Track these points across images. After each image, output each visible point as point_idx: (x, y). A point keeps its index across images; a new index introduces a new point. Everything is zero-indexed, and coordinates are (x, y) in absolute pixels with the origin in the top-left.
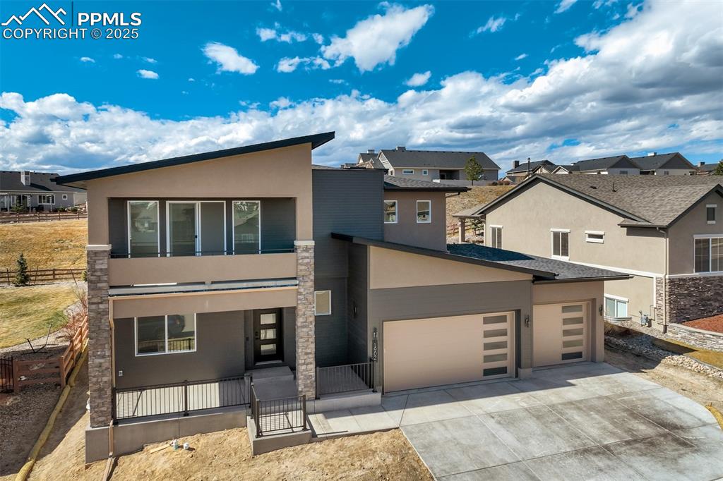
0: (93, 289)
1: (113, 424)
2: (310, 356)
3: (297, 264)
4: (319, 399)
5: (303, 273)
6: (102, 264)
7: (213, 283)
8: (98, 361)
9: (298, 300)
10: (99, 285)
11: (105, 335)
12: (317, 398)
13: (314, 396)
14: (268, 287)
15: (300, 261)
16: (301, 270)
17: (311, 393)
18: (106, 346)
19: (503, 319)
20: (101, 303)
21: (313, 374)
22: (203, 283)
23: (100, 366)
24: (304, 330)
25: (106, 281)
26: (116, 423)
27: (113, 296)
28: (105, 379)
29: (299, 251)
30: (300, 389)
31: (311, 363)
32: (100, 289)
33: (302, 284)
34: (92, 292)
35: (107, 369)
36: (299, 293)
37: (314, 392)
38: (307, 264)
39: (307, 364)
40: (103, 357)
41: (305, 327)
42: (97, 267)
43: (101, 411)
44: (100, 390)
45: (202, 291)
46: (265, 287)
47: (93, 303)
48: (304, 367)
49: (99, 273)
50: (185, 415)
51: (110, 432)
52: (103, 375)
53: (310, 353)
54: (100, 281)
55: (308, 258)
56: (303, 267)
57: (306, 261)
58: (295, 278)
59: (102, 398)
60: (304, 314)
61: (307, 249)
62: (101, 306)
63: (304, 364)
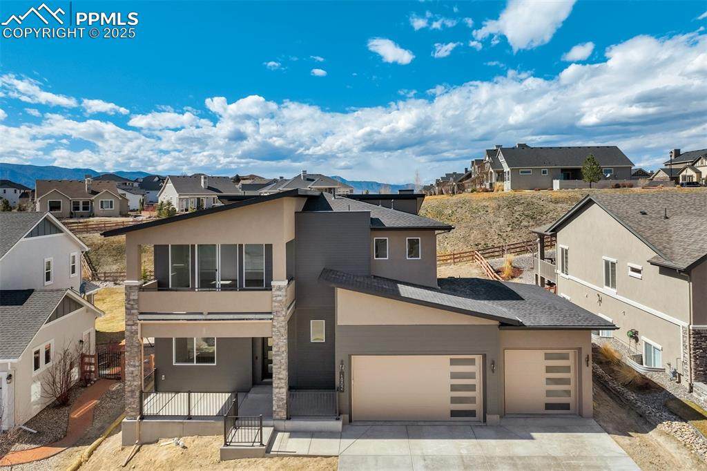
0: (129, 315)
1: (140, 419)
2: (283, 381)
3: (272, 301)
4: (290, 419)
5: (277, 309)
6: (134, 296)
7: (209, 313)
8: (131, 369)
9: (272, 331)
10: (133, 311)
11: (136, 350)
12: (288, 418)
13: (286, 416)
14: (250, 319)
15: (274, 299)
16: (275, 306)
17: (283, 414)
18: (136, 358)
19: (472, 362)
20: (133, 325)
21: (285, 397)
22: (202, 314)
23: (132, 374)
24: (278, 358)
25: (137, 309)
26: (142, 418)
27: (141, 320)
28: (135, 383)
29: (273, 290)
30: (274, 409)
31: (283, 388)
32: (133, 314)
33: (276, 318)
34: (128, 317)
35: (137, 375)
36: (274, 326)
37: (285, 413)
38: (280, 301)
39: (280, 388)
40: (134, 366)
41: (278, 355)
42: (131, 298)
43: (133, 408)
44: (132, 391)
45: (201, 320)
46: (247, 319)
47: (129, 325)
48: (277, 390)
49: (132, 303)
50: (188, 419)
51: (137, 424)
52: (134, 380)
53: (282, 379)
54: (133, 309)
55: (280, 296)
56: (276, 304)
57: (279, 298)
58: (270, 313)
59: (134, 398)
60: (277, 345)
61: (279, 289)
62: (133, 327)
63: (277, 388)
